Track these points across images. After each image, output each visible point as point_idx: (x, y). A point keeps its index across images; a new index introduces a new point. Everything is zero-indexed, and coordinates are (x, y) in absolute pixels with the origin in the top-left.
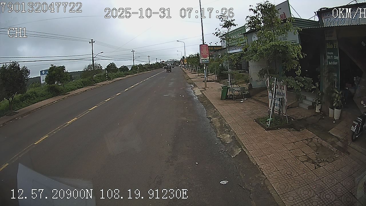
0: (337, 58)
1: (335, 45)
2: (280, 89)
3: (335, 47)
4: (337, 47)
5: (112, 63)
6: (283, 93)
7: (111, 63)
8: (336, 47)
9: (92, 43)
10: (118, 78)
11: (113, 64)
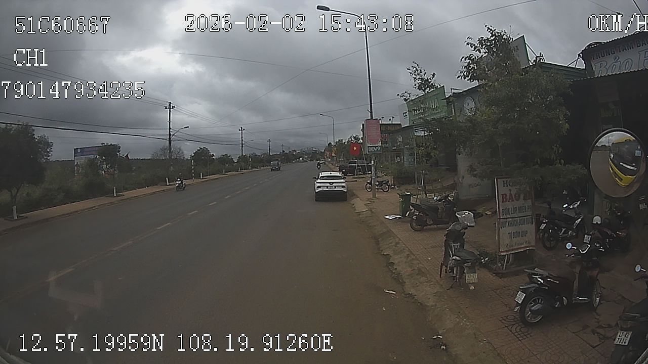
7: (201, 148)
9: (170, 108)
10: (213, 176)
11: (205, 149)
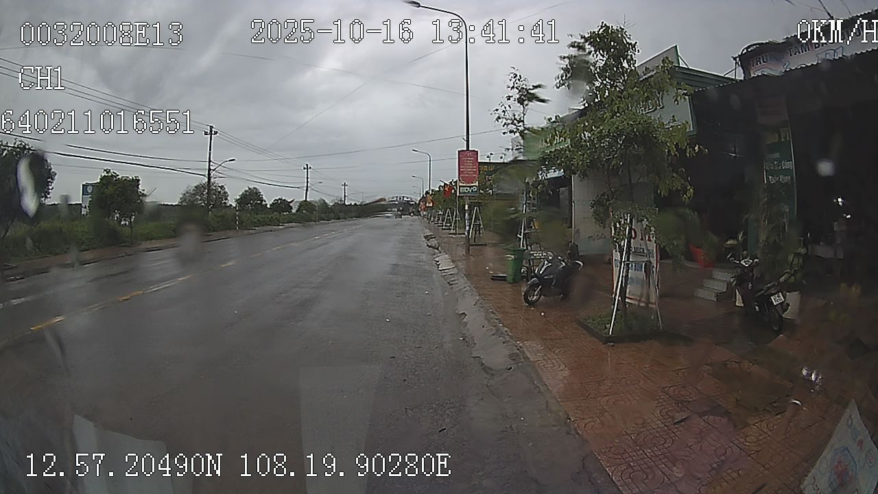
0: (790, 165)
1: (783, 135)
2: (642, 239)
3: (783, 140)
4: (788, 139)
5: (254, 188)
6: (648, 250)
7: (250, 189)
8: (785, 138)
9: (211, 134)
11: (255, 191)
